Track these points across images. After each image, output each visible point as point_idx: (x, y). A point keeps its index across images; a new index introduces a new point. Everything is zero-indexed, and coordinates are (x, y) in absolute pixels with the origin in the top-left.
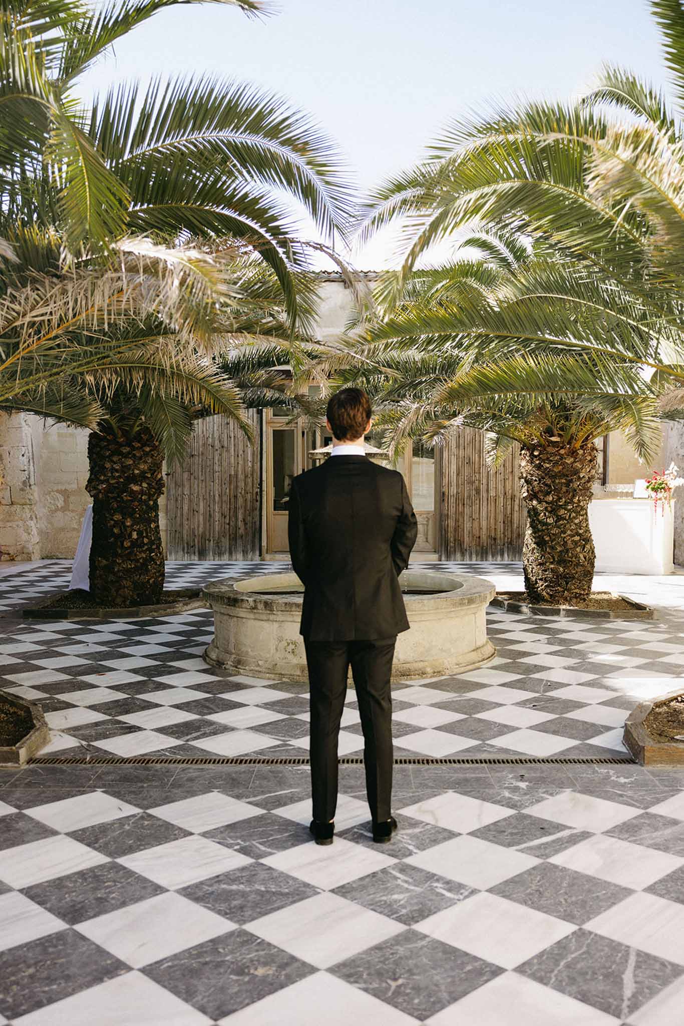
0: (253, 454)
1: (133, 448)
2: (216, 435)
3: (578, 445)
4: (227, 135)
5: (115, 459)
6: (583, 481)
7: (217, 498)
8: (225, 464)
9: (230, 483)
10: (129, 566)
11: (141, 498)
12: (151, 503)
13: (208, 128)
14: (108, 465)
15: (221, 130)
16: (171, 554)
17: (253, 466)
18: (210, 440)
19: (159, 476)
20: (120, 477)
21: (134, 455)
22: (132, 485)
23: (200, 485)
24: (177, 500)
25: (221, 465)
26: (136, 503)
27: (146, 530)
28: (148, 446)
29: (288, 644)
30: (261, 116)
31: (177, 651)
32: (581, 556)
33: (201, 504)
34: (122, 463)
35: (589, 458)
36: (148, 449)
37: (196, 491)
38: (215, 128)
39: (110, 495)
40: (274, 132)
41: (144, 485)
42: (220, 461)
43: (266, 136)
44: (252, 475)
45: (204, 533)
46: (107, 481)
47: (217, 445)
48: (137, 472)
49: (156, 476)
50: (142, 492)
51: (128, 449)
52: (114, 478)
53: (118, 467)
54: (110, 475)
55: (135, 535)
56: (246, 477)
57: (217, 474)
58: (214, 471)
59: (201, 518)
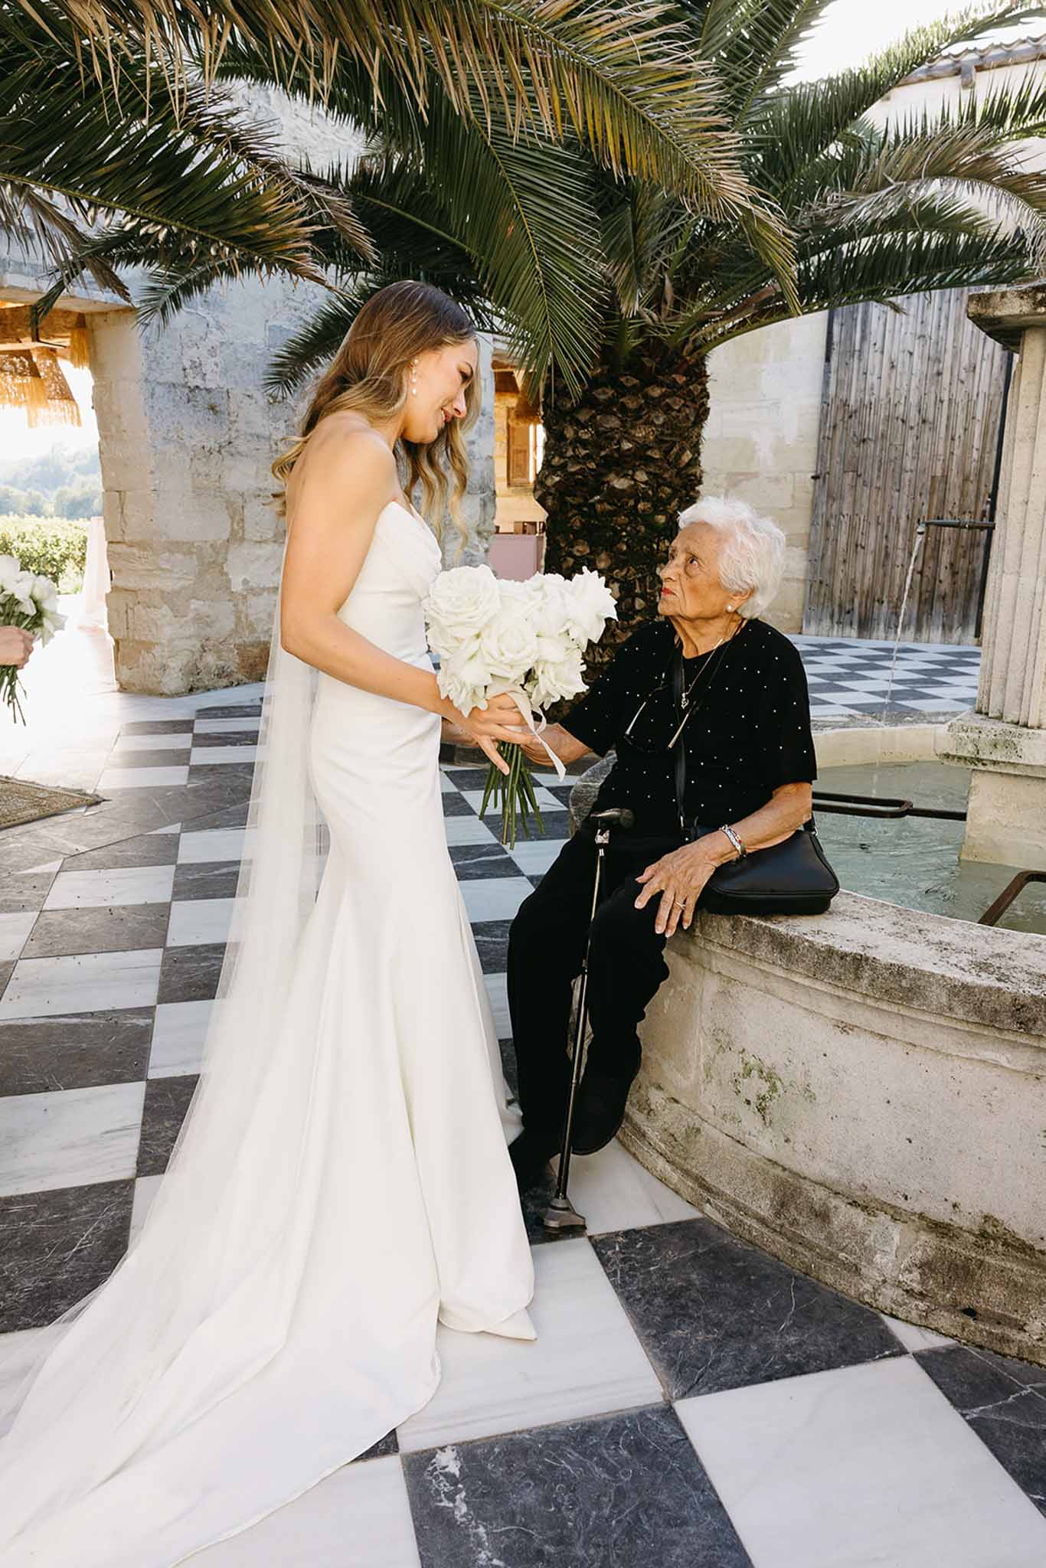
0: (985, 434)
1: (622, 390)
2: (913, 399)
5: (583, 417)
7: (903, 522)
8: (925, 455)
9: (931, 494)
10: (598, 659)
11: (635, 506)
12: (661, 519)
14: (569, 433)
16: (809, 622)
17: (982, 458)
18: (901, 409)
19: (687, 456)
20: (588, 457)
21: (623, 408)
22: (612, 476)
23: (874, 497)
24: (828, 524)
25: (916, 457)
26: (623, 519)
27: (642, 580)
28: (661, 385)
29: (748, 1073)
33: (873, 534)
34: (596, 427)
36: (656, 392)
37: (864, 509)
39: (569, 499)
41: (641, 476)
42: (916, 449)
44: (979, 475)
45: (872, 587)
46: (563, 467)
47: (914, 418)
48: (627, 445)
49: (678, 456)
50: (634, 493)
51: (610, 392)
52: (575, 459)
53: (586, 437)
56: (966, 479)
57: (907, 476)
58: (902, 470)
59: (870, 559)
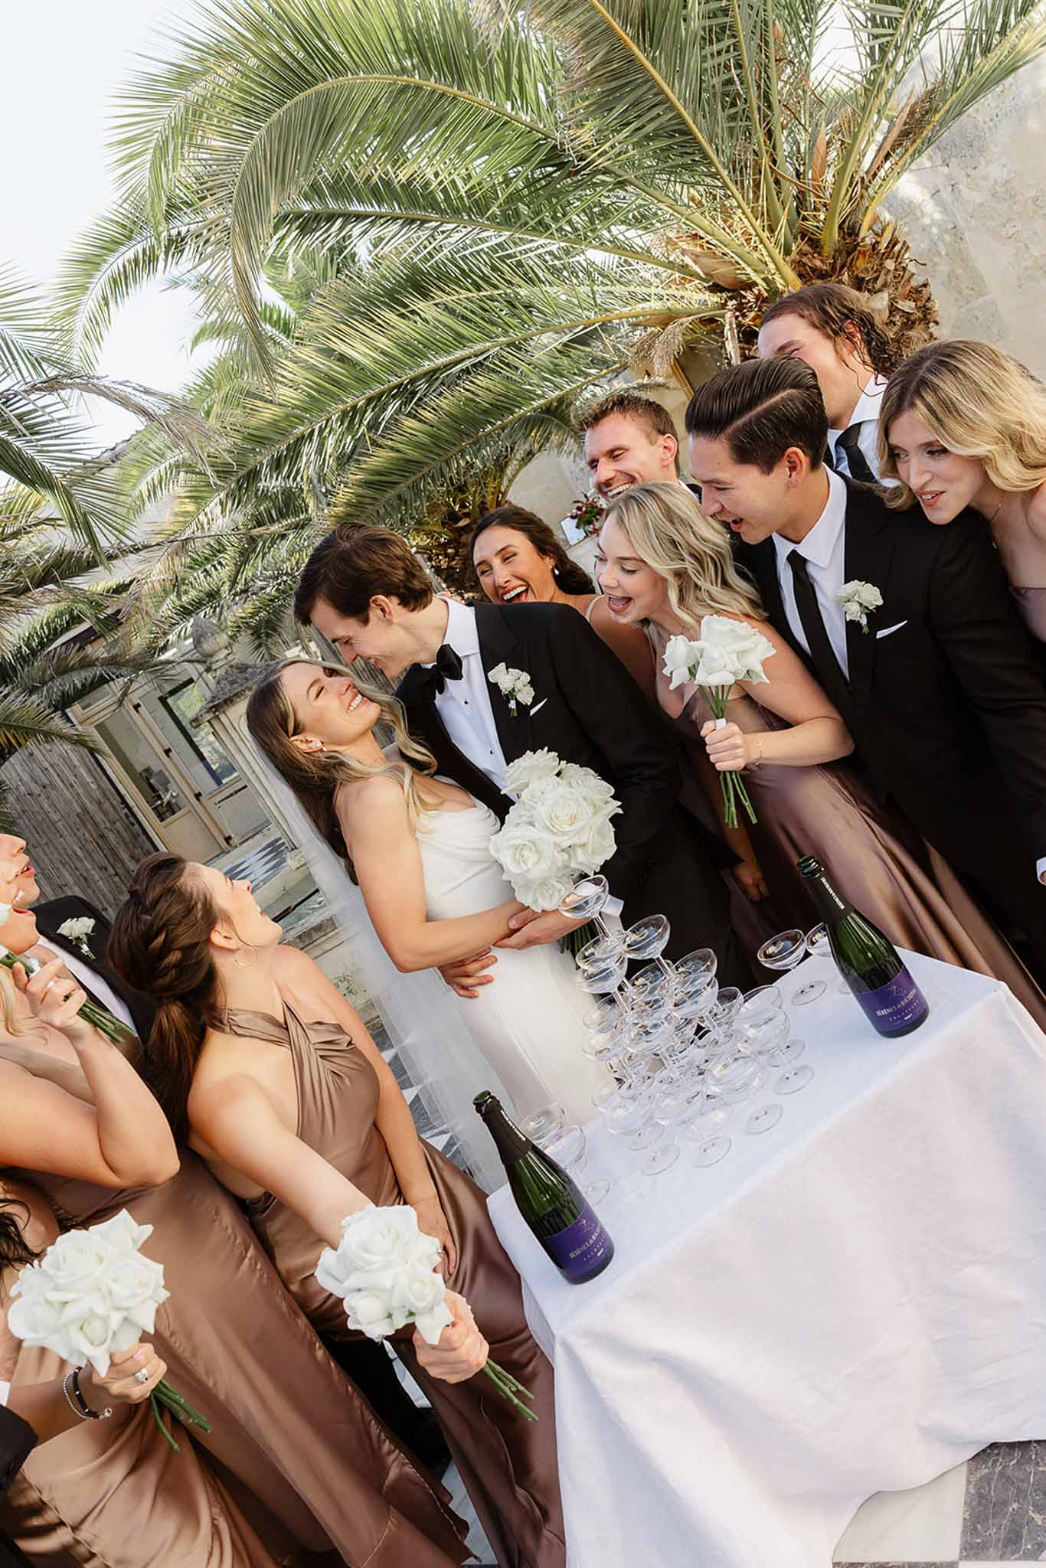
0: (90, 771)
2: (26, 778)
7: (79, 853)
8: (61, 805)
9: (84, 825)
17: (99, 787)
18: (22, 789)
23: (48, 851)
25: (57, 810)
37: (48, 862)
42: (52, 805)
44: (105, 796)
47: (36, 790)
56: (99, 803)
57: (60, 825)
58: (54, 824)
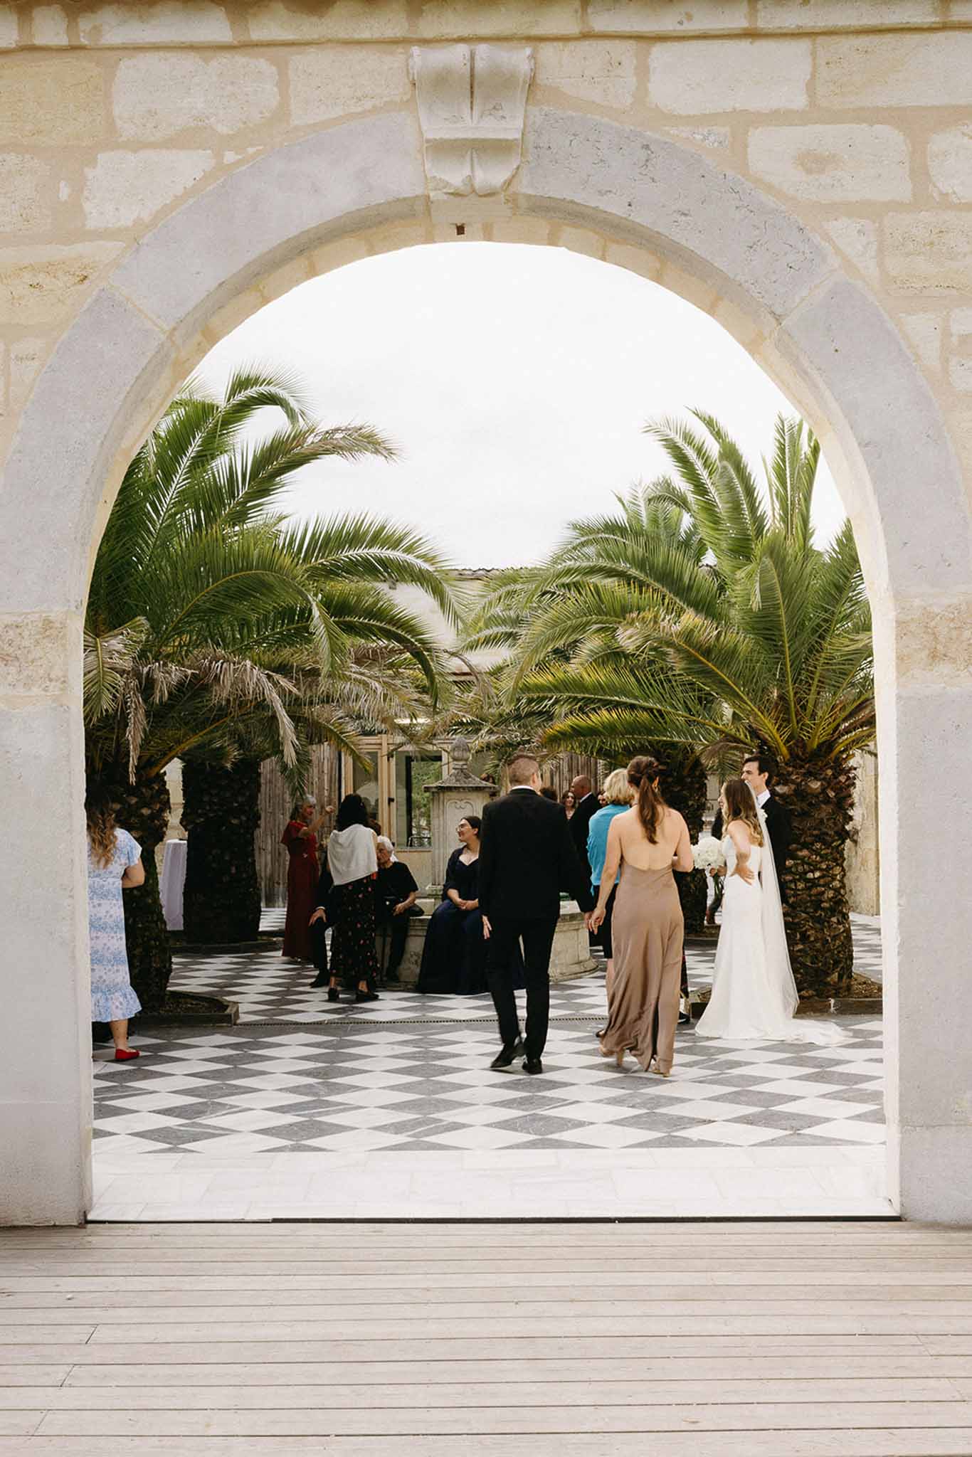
1: (232, 780)
3: (685, 772)
4: (375, 551)
5: (214, 792)
6: (691, 809)
11: (239, 832)
12: (248, 836)
13: (360, 547)
14: (206, 798)
15: (370, 548)
17: (330, 795)
19: (255, 808)
20: (219, 810)
21: (233, 788)
22: (231, 818)
26: (235, 837)
27: (243, 865)
30: (400, 540)
31: (299, 974)
32: (692, 886)
34: (220, 796)
35: (697, 786)
38: (366, 547)
40: (409, 550)
41: (244, 818)
43: (404, 551)
45: (272, 875)
46: (206, 814)
48: (236, 805)
49: (253, 808)
50: (240, 826)
51: (227, 781)
52: (212, 811)
53: (216, 801)
54: (208, 808)
55: (233, 870)
58: (284, 800)
59: (269, 857)
